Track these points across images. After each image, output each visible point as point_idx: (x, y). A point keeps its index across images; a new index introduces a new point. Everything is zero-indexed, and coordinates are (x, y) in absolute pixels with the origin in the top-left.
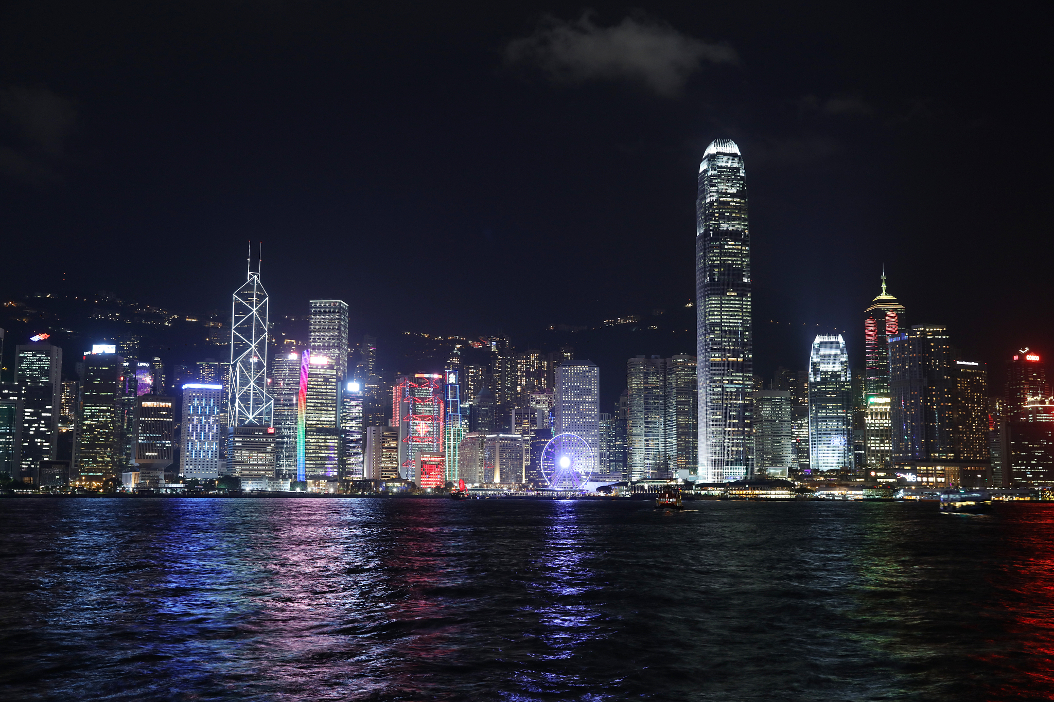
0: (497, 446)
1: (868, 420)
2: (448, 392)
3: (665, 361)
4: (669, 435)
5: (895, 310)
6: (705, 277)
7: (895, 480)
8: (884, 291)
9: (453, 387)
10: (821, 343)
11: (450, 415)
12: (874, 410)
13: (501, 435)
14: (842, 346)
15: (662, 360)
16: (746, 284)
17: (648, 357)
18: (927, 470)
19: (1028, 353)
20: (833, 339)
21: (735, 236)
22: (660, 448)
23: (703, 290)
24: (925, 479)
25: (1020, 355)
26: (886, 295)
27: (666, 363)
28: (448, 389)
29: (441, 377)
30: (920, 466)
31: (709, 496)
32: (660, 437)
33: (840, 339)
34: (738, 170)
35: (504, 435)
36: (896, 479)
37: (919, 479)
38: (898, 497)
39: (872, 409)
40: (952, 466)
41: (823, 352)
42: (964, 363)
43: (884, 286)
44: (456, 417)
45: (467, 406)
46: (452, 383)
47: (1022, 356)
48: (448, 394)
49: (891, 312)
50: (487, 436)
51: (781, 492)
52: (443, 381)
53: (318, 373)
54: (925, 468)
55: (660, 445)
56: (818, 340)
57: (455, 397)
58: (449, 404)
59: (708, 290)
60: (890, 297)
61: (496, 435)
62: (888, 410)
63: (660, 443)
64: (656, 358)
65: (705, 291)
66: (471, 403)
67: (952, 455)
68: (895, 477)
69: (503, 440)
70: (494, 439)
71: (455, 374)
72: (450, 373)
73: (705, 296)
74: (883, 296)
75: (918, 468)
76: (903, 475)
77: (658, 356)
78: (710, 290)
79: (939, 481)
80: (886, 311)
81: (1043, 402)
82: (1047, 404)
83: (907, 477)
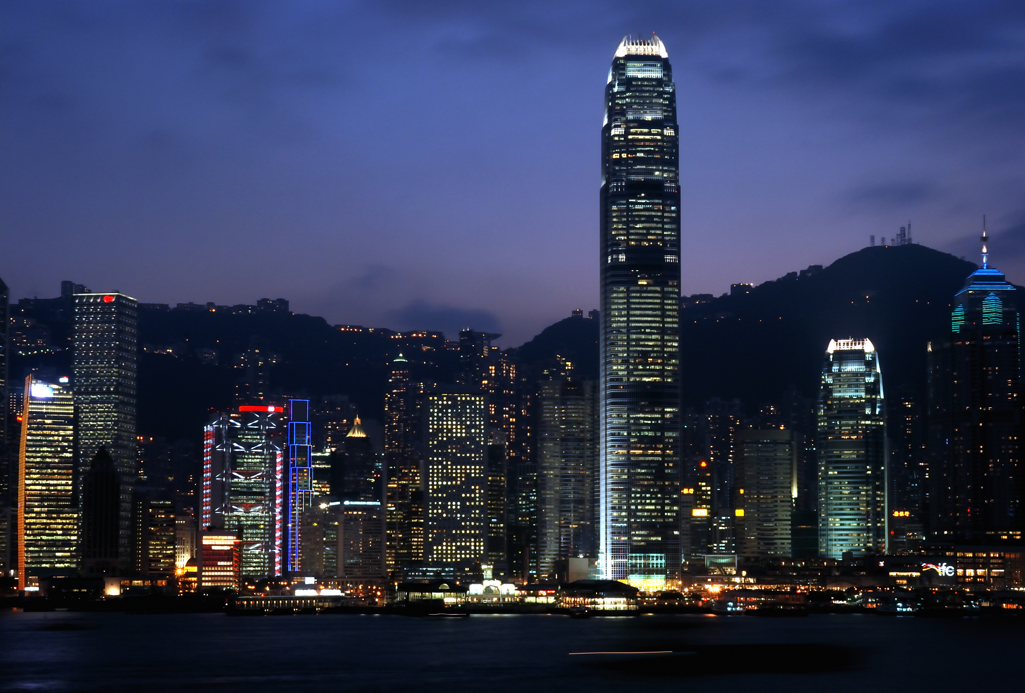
2: (292, 432)
5: (998, 293)
6: (607, 255)
7: (918, 574)
8: (984, 262)
9: (300, 426)
10: (841, 352)
11: (294, 470)
13: (347, 503)
14: (867, 356)
16: (670, 266)
18: (974, 557)
20: (856, 346)
23: (604, 275)
24: (970, 572)
26: (986, 269)
28: (292, 429)
29: (281, 409)
33: (868, 347)
35: (352, 503)
36: (920, 571)
37: (959, 573)
41: (839, 368)
44: (303, 472)
45: (327, 454)
46: (300, 420)
48: (292, 436)
49: (992, 296)
53: (44, 411)
56: (833, 347)
57: (304, 441)
58: (293, 452)
61: (338, 503)
65: (606, 278)
66: (334, 449)
68: (919, 569)
69: (350, 510)
72: (296, 404)
73: (606, 285)
74: (981, 271)
75: (962, 554)
76: (931, 566)
78: (612, 276)
79: (992, 574)
80: (984, 295)
83: (939, 570)
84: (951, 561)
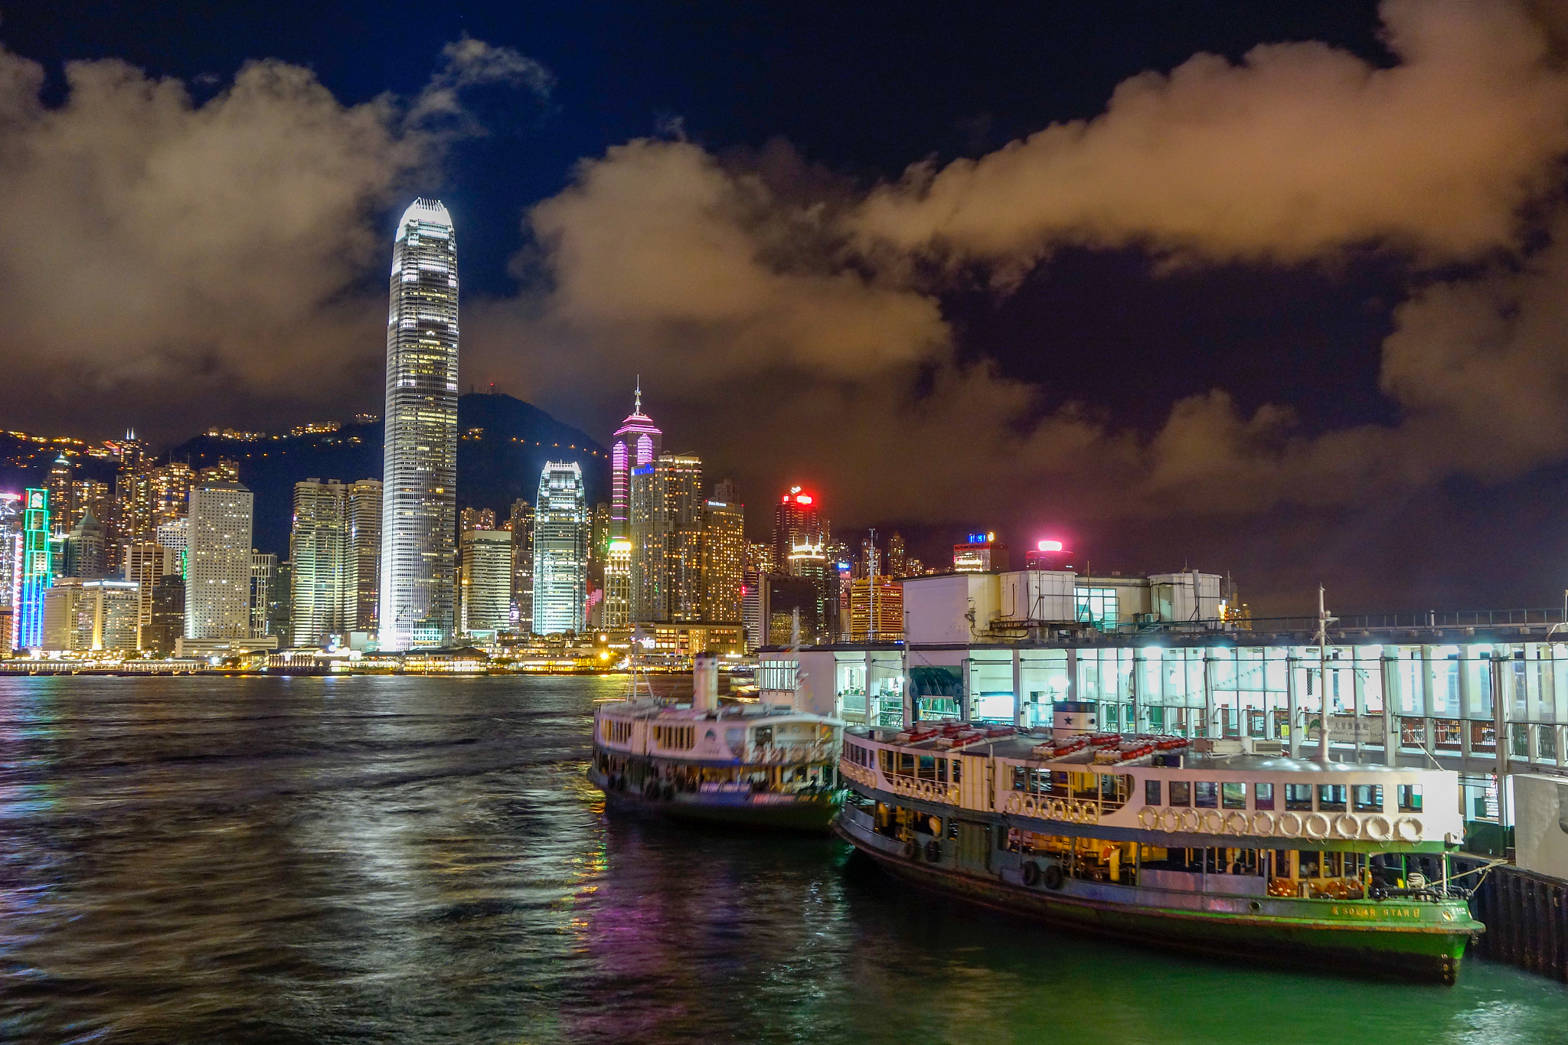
0: (100, 597)
1: (608, 571)
2: (30, 519)
3: (346, 487)
4: (348, 586)
5: (650, 434)
6: (397, 379)
7: (628, 647)
8: (638, 408)
9: (39, 515)
10: (553, 472)
11: (32, 554)
12: (616, 559)
13: (106, 583)
14: (577, 477)
15: (343, 487)
16: (450, 393)
17: (324, 481)
18: (668, 634)
19: (799, 494)
20: (567, 468)
21: (438, 329)
22: (336, 603)
23: (394, 396)
24: (665, 645)
25: (789, 497)
26: (639, 415)
27: (348, 491)
28: (30, 516)
29: (19, 497)
30: (661, 628)
31: (379, 669)
32: (336, 589)
33: (575, 468)
34: (446, 242)
35: (111, 583)
36: (630, 644)
37: (658, 644)
38: (621, 667)
39: (613, 558)
40: (697, 629)
41: (554, 484)
42: (718, 504)
43: (638, 403)
44: (41, 556)
45: (59, 541)
46: (37, 508)
47: (793, 497)
48: (29, 523)
49: (645, 437)
50: (86, 584)
51: (469, 662)
52: (22, 504)
54: (665, 631)
55: (336, 599)
56: (548, 468)
57: (41, 528)
58: (31, 536)
59: (399, 398)
60: (645, 418)
61: (98, 583)
62: (627, 559)
63: (336, 596)
64: (335, 483)
65: (396, 399)
66: (67, 536)
67: (697, 615)
68: (628, 641)
69: (110, 590)
70: (96, 588)
71: (42, 494)
72: (33, 493)
73: (397, 404)
74: (635, 417)
75: (658, 631)
77: (339, 481)
78: (403, 397)
80: (639, 435)
81: (809, 553)
82: (814, 556)
83: (644, 642)
84: (651, 633)
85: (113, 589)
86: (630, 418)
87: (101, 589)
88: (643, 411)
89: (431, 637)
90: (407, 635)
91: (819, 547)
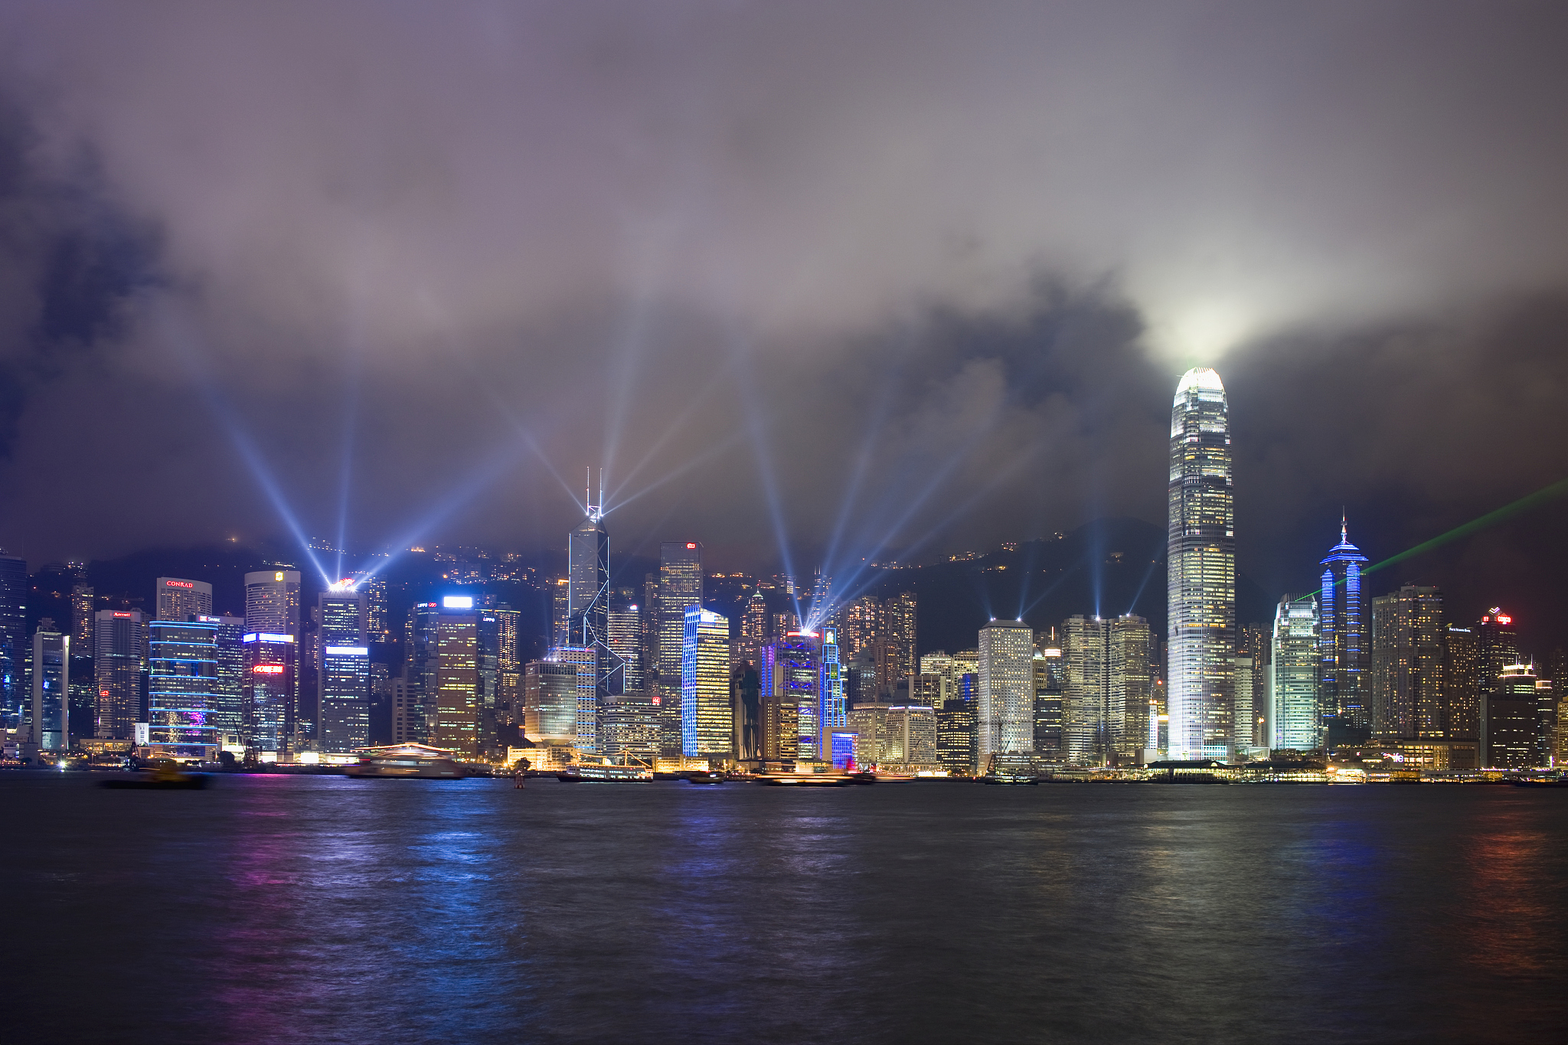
0: (906, 717)
2: (825, 653)
3: (1107, 622)
7: (1380, 761)
8: (1344, 539)
9: (832, 648)
11: (831, 682)
13: (910, 707)
14: (1314, 607)
16: (1229, 539)
18: (1414, 749)
19: (1499, 614)
21: (1217, 483)
22: (1102, 724)
24: (1412, 760)
25: (1492, 616)
26: (1346, 544)
27: (1109, 624)
28: (825, 650)
29: (817, 635)
30: (1406, 745)
34: (1220, 405)
35: (914, 708)
36: (1382, 759)
37: (1406, 760)
40: (1440, 744)
42: (1459, 630)
43: (1344, 533)
44: (837, 684)
46: (830, 644)
48: (825, 656)
49: (1353, 564)
50: (890, 708)
51: (1312, 775)
54: (1413, 747)
57: (833, 660)
58: (827, 668)
60: (1351, 547)
61: (903, 707)
67: (1442, 732)
68: (1381, 757)
69: (913, 713)
70: (902, 712)
71: (833, 632)
72: (828, 631)
73: (1183, 551)
74: (1342, 546)
75: (1405, 747)
76: (1389, 755)
77: (1100, 616)
79: (1426, 761)
80: (1349, 562)
81: (1522, 671)
82: (1526, 674)
83: (1393, 757)
84: (1402, 752)
85: (916, 713)
86: (1336, 548)
87: (907, 712)
88: (1349, 541)
89: (1220, 752)
90: (1199, 751)
91: (1530, 667)
